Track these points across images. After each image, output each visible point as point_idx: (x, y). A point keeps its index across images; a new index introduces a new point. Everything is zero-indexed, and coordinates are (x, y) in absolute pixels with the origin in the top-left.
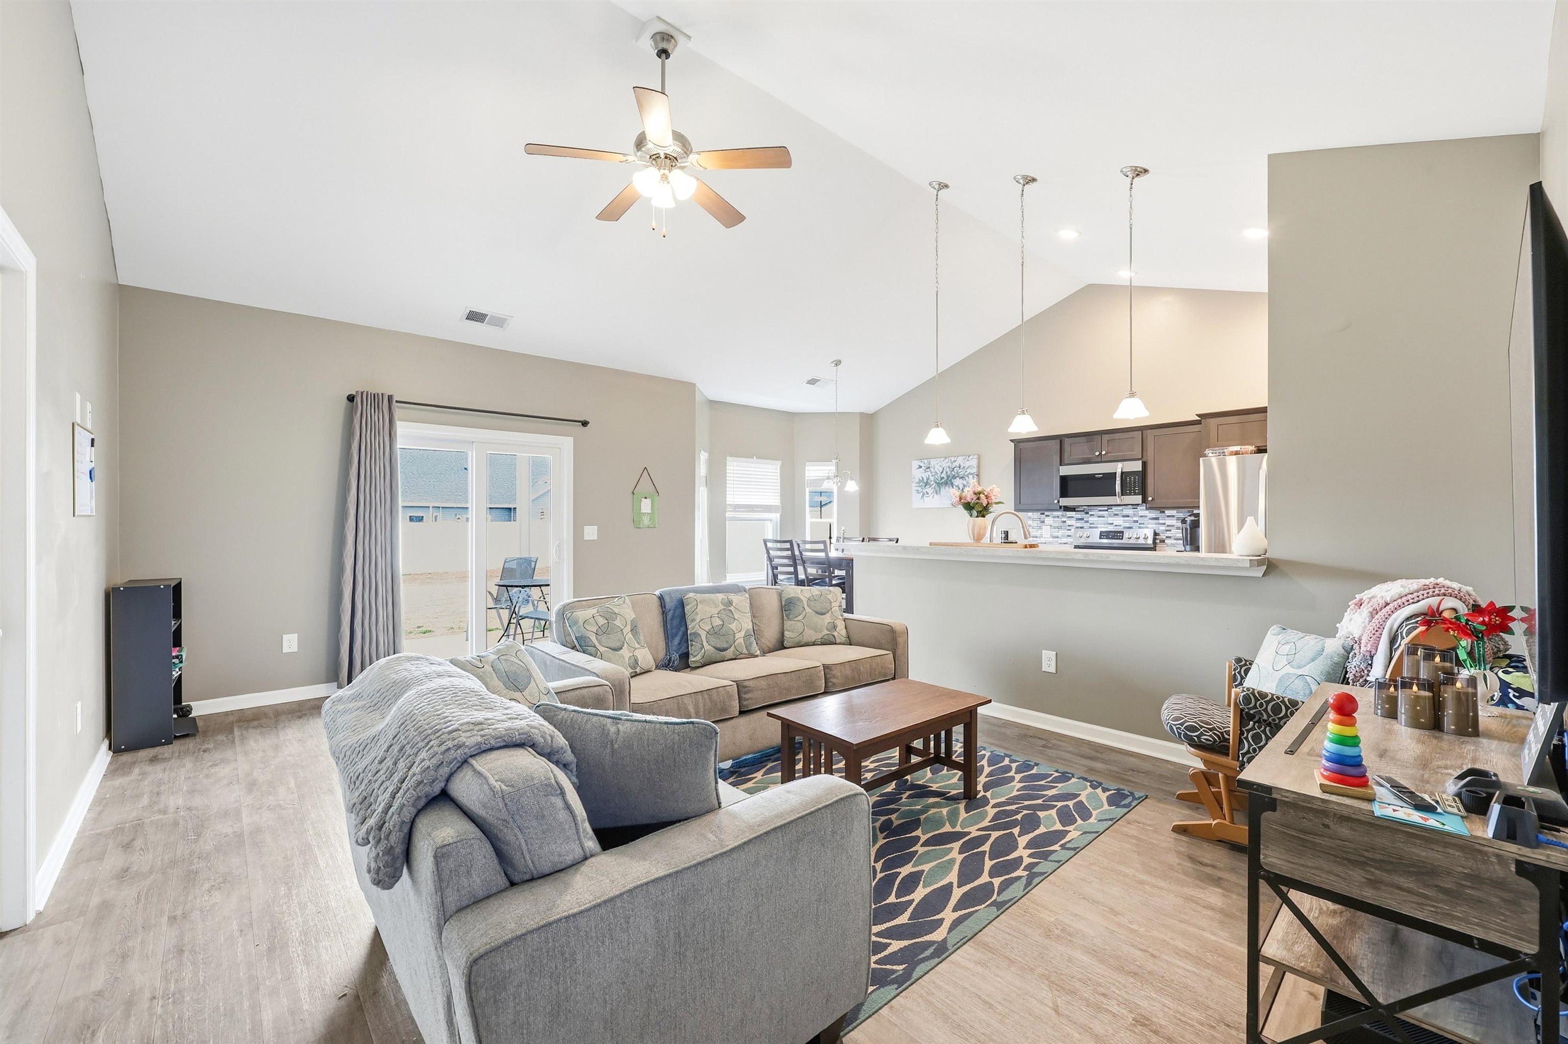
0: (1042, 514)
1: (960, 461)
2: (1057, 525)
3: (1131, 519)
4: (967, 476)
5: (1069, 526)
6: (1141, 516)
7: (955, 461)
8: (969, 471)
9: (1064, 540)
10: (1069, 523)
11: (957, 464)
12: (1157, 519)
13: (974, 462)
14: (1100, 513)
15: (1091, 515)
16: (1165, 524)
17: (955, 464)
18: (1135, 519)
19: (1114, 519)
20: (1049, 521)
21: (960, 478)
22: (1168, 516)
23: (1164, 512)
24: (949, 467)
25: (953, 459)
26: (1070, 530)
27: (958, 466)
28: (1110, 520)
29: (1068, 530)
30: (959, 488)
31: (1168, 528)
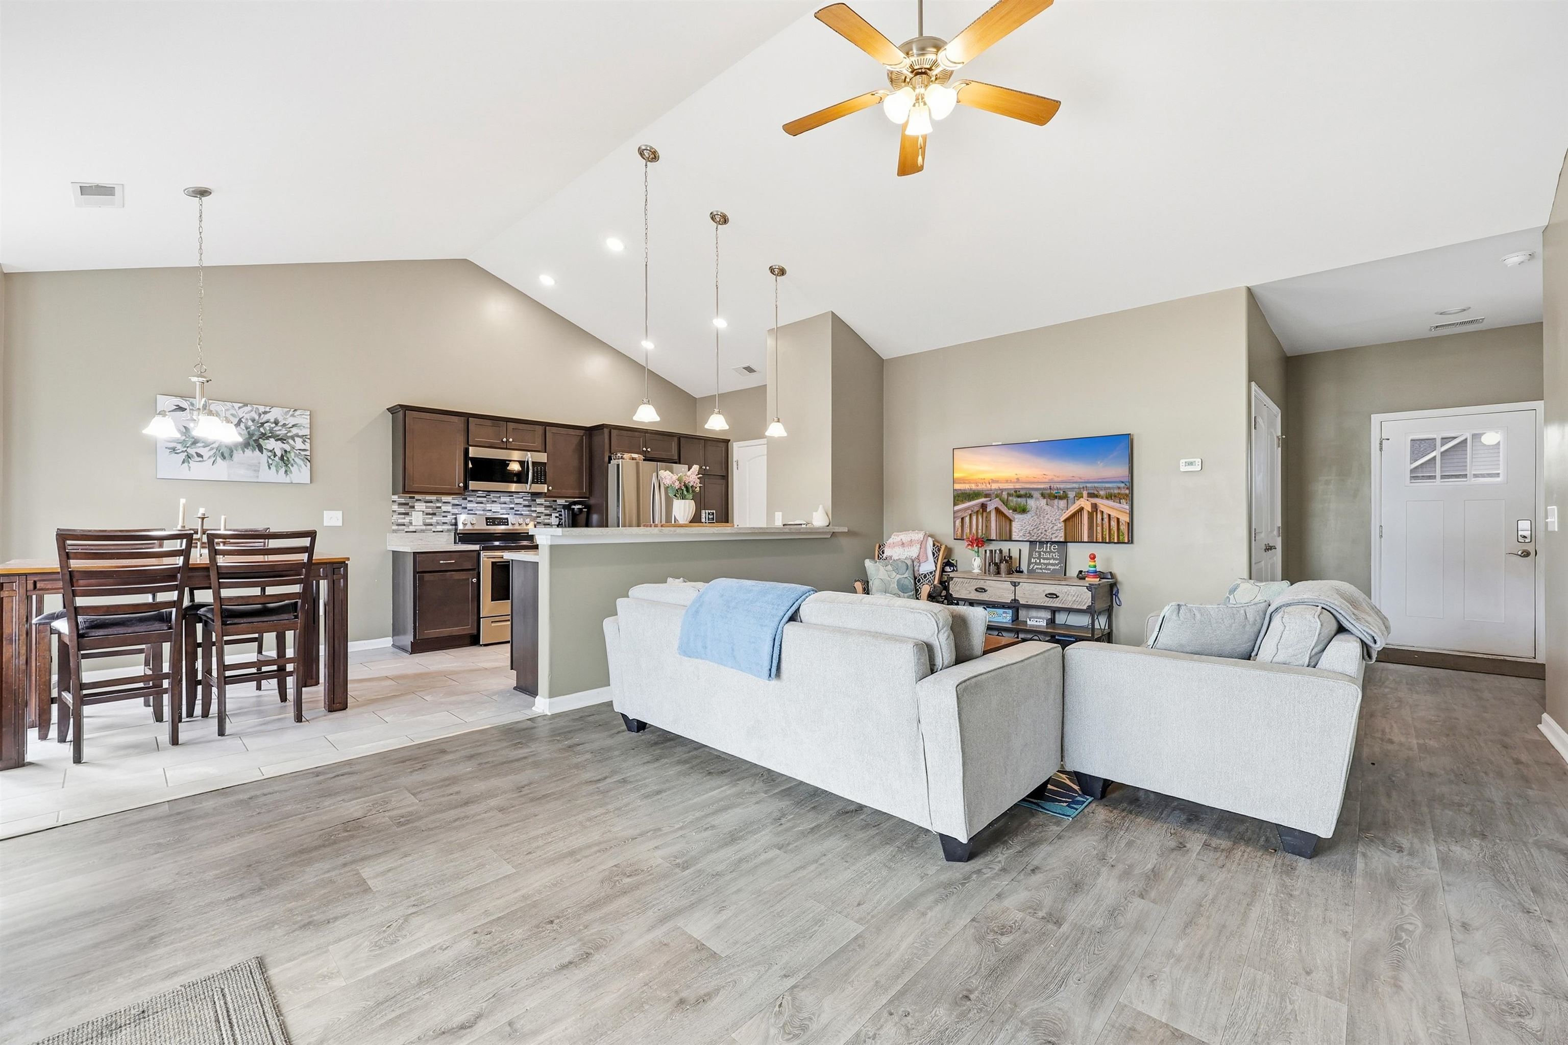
0: (411, 498)
1: (275, 414)
2: (430, 511)
3: (508, 506)
4: (293, 438)
5: (444, 512)
6: (517, 504)
7: (265, 413)
8: (295, 431)
9: (439, 528)
10: (444, 508)
11: (271, 417)
12: (530, 506)
13: (304, 420)
14: (479, 499)
15: (469, 501)
16: (536, 511)
17: (264, 418)
18: (512, 506)
19: (492, 505)
20: (420, 506)
21: (276, 440)
22: (538, 504)
23: (535, 500)
24: (253, 421)
25: (262, 409)
26: (446, 517)
27: (272, 420)
28: (489, 506)
29: (444, 517)
30: (275, 455)
31: (539, 515)
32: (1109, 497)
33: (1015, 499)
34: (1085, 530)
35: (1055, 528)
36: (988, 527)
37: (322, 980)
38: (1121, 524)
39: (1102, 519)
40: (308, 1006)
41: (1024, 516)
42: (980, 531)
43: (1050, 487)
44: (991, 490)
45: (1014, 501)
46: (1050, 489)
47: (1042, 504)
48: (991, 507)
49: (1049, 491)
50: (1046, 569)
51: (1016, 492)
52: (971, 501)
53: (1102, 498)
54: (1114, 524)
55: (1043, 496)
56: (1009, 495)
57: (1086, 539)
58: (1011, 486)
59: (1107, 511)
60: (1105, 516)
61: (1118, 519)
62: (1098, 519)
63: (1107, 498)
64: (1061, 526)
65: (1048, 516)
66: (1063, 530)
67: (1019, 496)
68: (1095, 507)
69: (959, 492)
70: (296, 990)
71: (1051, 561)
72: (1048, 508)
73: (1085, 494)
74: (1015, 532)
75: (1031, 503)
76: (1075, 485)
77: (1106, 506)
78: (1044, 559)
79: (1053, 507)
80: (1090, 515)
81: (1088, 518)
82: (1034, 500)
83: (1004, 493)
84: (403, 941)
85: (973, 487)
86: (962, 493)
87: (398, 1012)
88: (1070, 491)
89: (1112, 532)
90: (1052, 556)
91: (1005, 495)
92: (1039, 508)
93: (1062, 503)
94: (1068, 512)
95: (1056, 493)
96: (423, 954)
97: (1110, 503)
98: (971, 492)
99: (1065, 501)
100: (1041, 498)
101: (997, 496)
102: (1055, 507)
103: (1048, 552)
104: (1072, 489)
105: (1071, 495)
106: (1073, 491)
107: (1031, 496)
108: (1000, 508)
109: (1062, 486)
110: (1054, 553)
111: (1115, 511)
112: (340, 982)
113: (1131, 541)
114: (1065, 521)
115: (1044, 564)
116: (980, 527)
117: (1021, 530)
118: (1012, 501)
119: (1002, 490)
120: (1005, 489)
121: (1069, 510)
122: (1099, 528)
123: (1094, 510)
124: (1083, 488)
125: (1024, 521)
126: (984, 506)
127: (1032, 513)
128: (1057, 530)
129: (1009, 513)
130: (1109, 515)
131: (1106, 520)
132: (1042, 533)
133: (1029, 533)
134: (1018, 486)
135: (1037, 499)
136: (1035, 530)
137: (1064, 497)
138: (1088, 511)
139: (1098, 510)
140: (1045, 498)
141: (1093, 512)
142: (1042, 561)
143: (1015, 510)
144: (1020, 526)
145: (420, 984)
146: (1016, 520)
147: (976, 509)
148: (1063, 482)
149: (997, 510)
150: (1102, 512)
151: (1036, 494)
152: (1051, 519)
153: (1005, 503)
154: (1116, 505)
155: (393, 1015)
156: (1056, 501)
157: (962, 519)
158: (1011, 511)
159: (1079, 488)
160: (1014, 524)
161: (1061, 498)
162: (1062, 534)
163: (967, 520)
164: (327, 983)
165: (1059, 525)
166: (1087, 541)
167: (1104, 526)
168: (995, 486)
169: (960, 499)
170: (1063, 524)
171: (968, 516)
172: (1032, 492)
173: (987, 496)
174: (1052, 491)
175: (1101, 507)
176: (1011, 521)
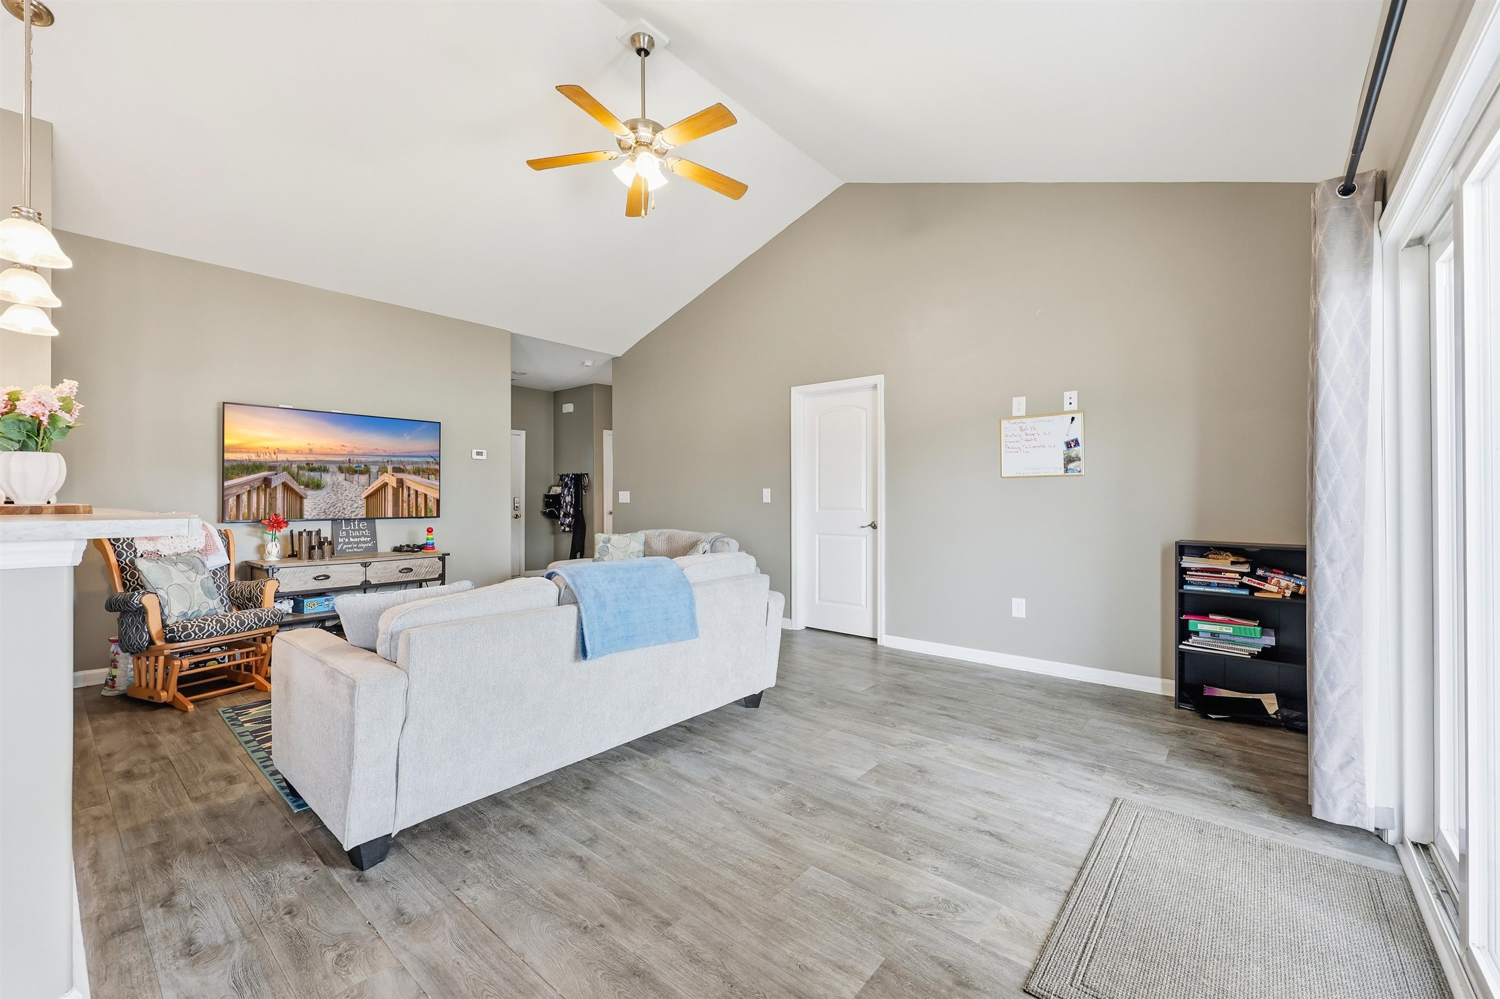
32: (417, 472)
33: (307, 474)
34: (389, 507)
35: (355, 505)
36: (272, 505)
37: (1011, 922)
38: (428, 500)
39: (409, 495)
40: (1036, 915)
41: (319, 492)
42: (262, 511)
43: (350, 459)
44: (277, 462)
45: (306, 475)
46: (350, 462)
47: (340, 479)
48: (277, 482)
49: (347, 465)
50: (357, 547)
51: (308, 464)
52: (250, 475)
53: (409, 473)
54: (421, 500)
55: (341, 470)
56: (300, 468)
57: (390, 514)
58: (302, 458)
59: (414, 487)
60: (412, 492)
61: (426, 495)
62: (405, 496)
63: (414, 473)
64: (362, 503)
65: (347, 492)
66: (365, 508)
67: (313, 470)
68: (400, 482)
69: (235, 463)
70: (1030, 933)
71: (363, 539)
72: (346, 483)
73: (390, 468)
74: (307, 511)
75: (327, 478)
76: (380, 459)
77: (413, 482)
78: (353, 537)
79: (352, 482)
80: (396, 492)
81: (393, 494)
82: (329, 474)
83: (293, 466)
84: (942, 896)
85: (254, 457)
86: (238, 465)
87: (1003, 865)
88: (373, 465)
89: (419, 509)
90: (359, 533)
91: (294, 468)
92: (336, 484)
93: (363, 479)
94: (369, 488)
95: (356, 467)
96: (948, 877)
97: (418, 478)
98: (251, 464)
99: (367, 476)
100: (338, 473)
101: (285, 469)
102: (355, 482)
103: (357, 530)
104: (375, 463)
105: (374, 469)
106: (376, 465)
107: (326, 470)
108: (289, 483)
109: (363, 459)
110: (364, 530)
111: (423, 487)
112: (1005, 911)
113: (438, 516)
114: (367, 498)
115: (355, 543)
116: (262, 506)
117: (315, 508)
118: (303, 475)
119: (292, 462)
120: (295, 461)
121: (371, 487)
122: (405, 504)
123: (401, 485)
124: (388, 461)
125: (318, 499)
126: (267, 481)
127: (328, 489)
128: (357, 508)
129: (300, 489)
130: (417, 492)
131: (413, 496)
132: (339, 512)
133: (325, 512)
134: (311, 458)
135: (334, 473)
136: (331, 509)
137: (366, 471)
138: (393, 487)
139: (404, 486)
140: (343, 473)
141: (398, 488)
142: (351, 540)
143: (307, 486)
144: (312, 503)
145: (976, 866)
146: (309, 497)
147: (257, 484)
148: (364, 455)
149: (285, 486)
150: (409, 488)
151: (333, 468)
152: (350, 496)
153: (296, 477)
154: (425, 481)
155: (1006, 866)
156: (356, 476)
157: (238, 497)
158: (302, 487)
159: (383, 462)
160: (306, 502)
161: (362, 473)
162: (364, 512)
163: (245, 497)
164: (1011, 917)
165: (360, 502)
166: (391, 516)
167: (411, 503)
168: (282, 457)
169: (236, 472)
170: (365, 501)
171: (246, 493)
172: (328, 466)
173: (271, 468)
174: (351, 465)
175: (408, 483)
176: (301, 498)
